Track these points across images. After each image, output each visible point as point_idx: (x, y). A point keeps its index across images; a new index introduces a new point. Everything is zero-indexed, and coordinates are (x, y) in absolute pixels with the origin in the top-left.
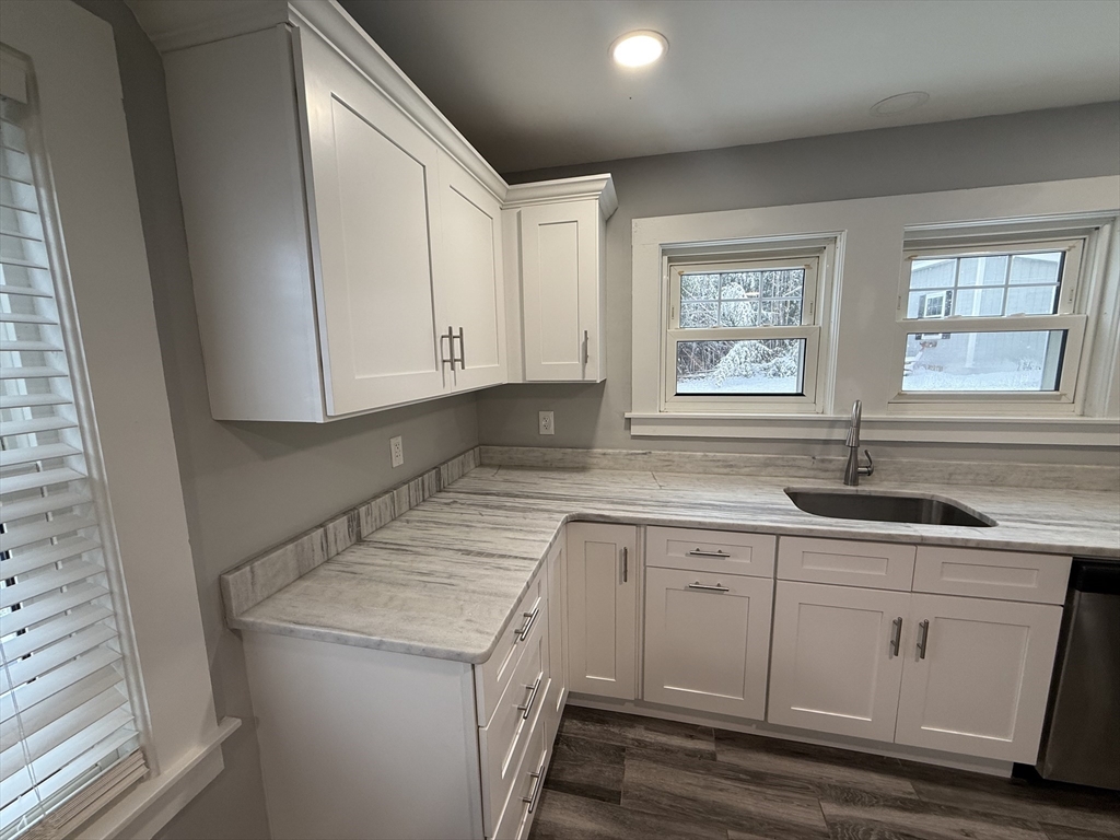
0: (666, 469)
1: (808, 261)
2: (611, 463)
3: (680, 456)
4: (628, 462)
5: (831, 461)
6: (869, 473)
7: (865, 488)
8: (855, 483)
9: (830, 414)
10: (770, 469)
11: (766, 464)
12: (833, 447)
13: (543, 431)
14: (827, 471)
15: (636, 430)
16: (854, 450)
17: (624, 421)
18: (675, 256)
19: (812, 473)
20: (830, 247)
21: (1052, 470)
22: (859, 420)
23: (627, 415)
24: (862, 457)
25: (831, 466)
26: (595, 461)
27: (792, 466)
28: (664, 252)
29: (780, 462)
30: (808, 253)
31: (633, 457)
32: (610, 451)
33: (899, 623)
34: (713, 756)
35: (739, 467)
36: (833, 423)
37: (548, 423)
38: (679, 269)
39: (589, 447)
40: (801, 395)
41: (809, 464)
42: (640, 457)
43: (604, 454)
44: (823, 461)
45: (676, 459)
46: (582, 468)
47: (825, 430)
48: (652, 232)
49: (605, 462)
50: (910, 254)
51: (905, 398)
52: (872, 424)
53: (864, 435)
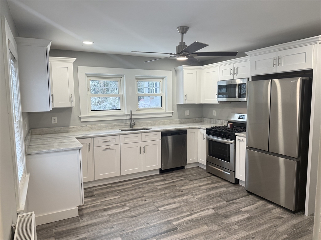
0: (91, 129)
1: (118, 80)
2: (76, 130)
3: (95, 126)
4: (80, 129)
5: (127, 123)
6: (134, 125)
7: (134, 128)
8: (132, 127)
9: (126, 113)
10: (115, 127)
11: (114, 126)
12: (127, 120)
13: (53, 123)
14: (127, 126)
15: (82, 120)
16: (131, 121)
17: (78, 118)
18: (88, 76)
19: (124, 126)
20: (122, 77)
21: (162, 121)
22: (131, 114)
23: (80, 116)
24: (133, 122)
25: (127, 125)
26: (71, 130)
27: (120, 125)
28: (86, 75)
29: (117, 125)
30: (118, 78)
31: (82, 127)
32: (75, 126)
33: (140, 148)
34: (111, 186)
35: (109, 127)
36: (127, 115)
37: (55, 120)
38: (90, 79)
39: (68, 126)
40: (120, 110)
41: (123, 125)
42: (84, 127)
43: (74, 127)
44: (126, 124)
45: (93, 127)
46: (67, 132)
47: (126, 117)
48: (83, 70)
49: (74, 129)
50: (137, 80)
51: (139, 109)
52: (134, 115)
53: (133, 117)
